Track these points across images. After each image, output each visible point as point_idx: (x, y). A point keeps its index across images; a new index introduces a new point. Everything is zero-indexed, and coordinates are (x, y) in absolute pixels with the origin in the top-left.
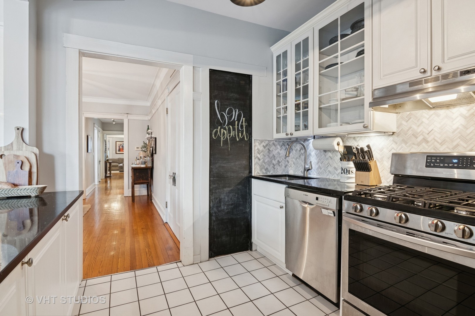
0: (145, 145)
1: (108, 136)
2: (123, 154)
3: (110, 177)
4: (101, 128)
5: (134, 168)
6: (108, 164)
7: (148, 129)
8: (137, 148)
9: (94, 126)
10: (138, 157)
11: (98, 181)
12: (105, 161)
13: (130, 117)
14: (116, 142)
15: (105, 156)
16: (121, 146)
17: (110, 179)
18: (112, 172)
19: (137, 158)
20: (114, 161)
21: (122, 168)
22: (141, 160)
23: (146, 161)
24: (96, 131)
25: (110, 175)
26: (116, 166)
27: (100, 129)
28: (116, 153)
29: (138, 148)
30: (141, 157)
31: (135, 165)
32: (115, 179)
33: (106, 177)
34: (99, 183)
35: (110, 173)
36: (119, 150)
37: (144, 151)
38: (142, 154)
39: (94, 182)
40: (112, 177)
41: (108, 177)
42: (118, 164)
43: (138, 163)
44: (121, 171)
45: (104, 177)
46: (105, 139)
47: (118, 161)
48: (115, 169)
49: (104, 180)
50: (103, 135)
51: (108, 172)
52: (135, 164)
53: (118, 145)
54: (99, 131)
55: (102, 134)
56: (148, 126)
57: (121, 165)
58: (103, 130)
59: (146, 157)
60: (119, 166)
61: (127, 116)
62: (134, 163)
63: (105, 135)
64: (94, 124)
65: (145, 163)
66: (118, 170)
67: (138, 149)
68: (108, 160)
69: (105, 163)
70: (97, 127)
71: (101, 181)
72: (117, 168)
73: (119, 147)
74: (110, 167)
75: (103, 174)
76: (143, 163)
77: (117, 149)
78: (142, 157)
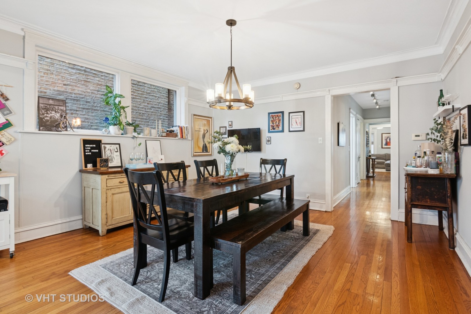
0: (439, 126)
1: (371, 126)
2: (390, 148)
3: (373, 177)
4: (361, 116)
5: (412, 174)
6: (371, 160)
7: (442, 96)
8: (416, 136)
9: (350, 113)
10: (418, 153)
11: (356, 183)
12: (367, 158)
13: (402, 82)
14: (382, 134)
15: (367, 151)
16: (389, 138)
17: (373, 180)
18: (377, 170)
19: (416, 154)
20: (379, 157)
21: (389, 165)
22: (426, 158)
23: (439, 162)
24: (353, 120)
25: (373, 175)
26: (383, 163)
27: (359, 117)
28: (382, 148)
29: (419, 136)
30: (425, 153)
31: (413, 167)
32: (379, 180)
33: (368, 177)
34: (357, 185)
35: (373, 172)
36: (387, 144)
37: (434, 140)
38: (427, 147)
39: (350, 184)
40: (375, 177)
41: (371, 177)
42: (384, 161)
43: (418, 164)
44: (388, 170)
45: (365, 178)
46: (367, 130)
47: (384, 158)
48: (381, 167)
49: (365, 182)
50: (364, 125)
51: (371, 170)
52: (414, 165)
53: (385, 137)
54: (357, 119)
55: (362, 125)
56: (441, 91)
57: (388, 162)
58: (365, 118)
59: (440, 153)
60: (386, 164)
61: (397, 81)
62: (411, 163)
63: (367, 125)
64: (350, 109)
65: (438, 165)
66: (385, 168)
67: (417, 138)
68: (370, 156)
69: (367, 160)
70: (355, 113)
71: (360, 182)
72: (383, 166)
73: (386, 140)
74: (373, 165)
75: (364, 174)
76: (434, 166)
77: (384, 142)
78: (428, 153)
